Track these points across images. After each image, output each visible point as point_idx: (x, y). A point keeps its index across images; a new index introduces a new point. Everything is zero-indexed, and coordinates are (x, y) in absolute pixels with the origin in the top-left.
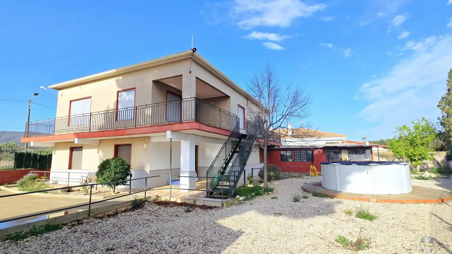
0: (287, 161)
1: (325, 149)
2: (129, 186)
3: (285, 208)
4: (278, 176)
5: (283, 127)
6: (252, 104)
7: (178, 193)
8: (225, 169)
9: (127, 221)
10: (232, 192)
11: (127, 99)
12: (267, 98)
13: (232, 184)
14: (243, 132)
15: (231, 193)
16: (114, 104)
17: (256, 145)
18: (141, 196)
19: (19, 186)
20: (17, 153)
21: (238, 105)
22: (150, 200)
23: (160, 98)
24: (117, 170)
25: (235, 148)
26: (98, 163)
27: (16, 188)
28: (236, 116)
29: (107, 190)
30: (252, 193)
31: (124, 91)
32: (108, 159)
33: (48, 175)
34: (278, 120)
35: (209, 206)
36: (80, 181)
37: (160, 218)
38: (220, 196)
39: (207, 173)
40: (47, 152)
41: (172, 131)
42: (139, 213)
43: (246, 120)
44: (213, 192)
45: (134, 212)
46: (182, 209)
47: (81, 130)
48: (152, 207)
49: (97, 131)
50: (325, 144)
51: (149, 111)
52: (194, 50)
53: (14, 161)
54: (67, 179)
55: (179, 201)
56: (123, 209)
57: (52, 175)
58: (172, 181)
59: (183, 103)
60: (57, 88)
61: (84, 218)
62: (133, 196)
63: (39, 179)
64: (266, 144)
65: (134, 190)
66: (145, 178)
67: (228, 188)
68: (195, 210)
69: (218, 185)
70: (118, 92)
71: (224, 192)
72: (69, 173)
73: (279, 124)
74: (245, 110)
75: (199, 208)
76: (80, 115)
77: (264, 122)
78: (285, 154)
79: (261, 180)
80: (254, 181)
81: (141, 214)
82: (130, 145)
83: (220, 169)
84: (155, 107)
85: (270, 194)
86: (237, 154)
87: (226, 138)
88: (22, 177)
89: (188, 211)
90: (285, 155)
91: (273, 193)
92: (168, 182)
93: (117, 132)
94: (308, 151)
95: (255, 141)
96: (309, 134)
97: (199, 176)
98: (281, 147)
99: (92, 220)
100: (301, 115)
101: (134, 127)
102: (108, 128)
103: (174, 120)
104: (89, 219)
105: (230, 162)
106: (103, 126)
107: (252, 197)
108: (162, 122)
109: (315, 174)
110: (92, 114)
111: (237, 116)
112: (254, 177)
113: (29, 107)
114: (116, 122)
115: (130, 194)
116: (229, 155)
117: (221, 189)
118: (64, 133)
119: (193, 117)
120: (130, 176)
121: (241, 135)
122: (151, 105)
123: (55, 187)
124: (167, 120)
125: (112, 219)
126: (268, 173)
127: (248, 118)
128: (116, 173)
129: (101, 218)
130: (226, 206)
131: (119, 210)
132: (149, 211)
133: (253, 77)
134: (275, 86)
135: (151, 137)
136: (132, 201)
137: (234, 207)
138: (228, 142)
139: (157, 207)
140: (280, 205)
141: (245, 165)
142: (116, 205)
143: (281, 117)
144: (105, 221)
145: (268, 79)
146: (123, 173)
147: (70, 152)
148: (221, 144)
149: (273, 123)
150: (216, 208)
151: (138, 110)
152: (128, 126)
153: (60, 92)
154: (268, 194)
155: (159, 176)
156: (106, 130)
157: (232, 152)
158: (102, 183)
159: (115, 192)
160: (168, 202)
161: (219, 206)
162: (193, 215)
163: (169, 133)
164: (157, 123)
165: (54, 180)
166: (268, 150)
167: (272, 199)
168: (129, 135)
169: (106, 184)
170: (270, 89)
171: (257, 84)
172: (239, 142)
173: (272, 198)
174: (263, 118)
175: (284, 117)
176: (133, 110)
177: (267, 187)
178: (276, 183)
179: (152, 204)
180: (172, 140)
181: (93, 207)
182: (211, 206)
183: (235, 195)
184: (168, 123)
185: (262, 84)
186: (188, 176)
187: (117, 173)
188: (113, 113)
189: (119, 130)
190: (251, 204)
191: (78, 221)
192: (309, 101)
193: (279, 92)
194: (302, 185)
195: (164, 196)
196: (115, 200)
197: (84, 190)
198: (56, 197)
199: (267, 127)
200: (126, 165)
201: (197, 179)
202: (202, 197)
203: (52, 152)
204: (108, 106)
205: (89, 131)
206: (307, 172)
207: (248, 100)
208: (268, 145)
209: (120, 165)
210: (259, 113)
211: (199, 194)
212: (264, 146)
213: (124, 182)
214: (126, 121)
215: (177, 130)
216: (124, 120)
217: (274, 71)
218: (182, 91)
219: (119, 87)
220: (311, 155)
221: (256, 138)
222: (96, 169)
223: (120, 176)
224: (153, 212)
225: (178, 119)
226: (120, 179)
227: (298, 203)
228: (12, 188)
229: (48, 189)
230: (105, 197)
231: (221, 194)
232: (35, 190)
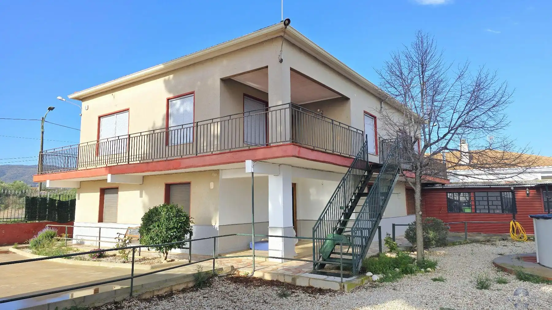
0: (460, 212)
1: (541, 190)
2: (189, 250)
3: (460, 299)
4: (444, 239)
5: (452, 150)
6: (391, 110)
7: (265, 263)
8: (344, 224)
9: (187, 307)
10: (358, 265)
11: (182, 110)
12: (418, 96)
13: (358, 250)
14: (374, 159)
15: (357, 267)
16: (163, 119)
17: (399, 182)
18: (207, 266)
19: (33, 246)
20: (28, 197)
21: (365, 112)
22: (221, 274)
23: (233, 108)
24: (170, 224)
25: (361, 188)
26: (142, 214)
27: (28, 250)
28: (361, 132)
29: (156, 256)
30: (396, 269)
31: (177, 99)
32: (157, 207)
33: (71, 231)
34: (441, 136)
35: (319, 288)
36: (115, 241)
37: (238, 304)
38: (336, 271)
39: (314, 231)
40: (69, 197)
41: (254, 161)
42: (204, 296)
43: (379, 138)
44: (324, 265)
45: (198, 294)
46: (272, 292)
47: (115, 162)
48: (224, 285)
49: (139, 162)
50: (540, 179)
51: (216, 129)
52: (287, 22)
53: (24, 210)
54: (97, 237)
55: (268, 277)
56: (181, 287)
57: (76, 231)
58: (255, 243)
59: (270, 113)
60: (80, 98)
61: (125, 300)
62: (195, 267)
63: (58, 237)
64: (418, 180)
65: (196, 256)
66: (212, 238)
67: (351, 257)
68: (296, 294)
69: (333, 251)
70: (168, 100)
71: (343, 265)
72: (100, 228)
73: (443, 143)
74: (378, 121)
75: (301, 292)
76: (114, 139)
77: (413, 140)
78: (456, 198)
79: (411, 245)
80: (398, 247)
81: (208, 297)
82: (189, 184)
83: (336, 224)
84: (227, 122)
85: (429, 271)
86: (366, 198)
87: (345, 170)
88: (37, 234)
89: (283, 295)
90: (456, 201)
91: (434, 270)
92: (249, 245)
93: (169, 163)
94: (505, 194)
95: (398, 175)
96: (506, 161)
97: (299, 236)
98: (449, 185)
99: (136, 303)
100: (487, 126)
101: (195, 155)
102: (156, 157)
103: (257, 142)
104: (131, 302)
105: (352, 212)
106: (148, 155)
107: (395, 277)
108: (237, 146)
109: (521, 238)
110: (131, 136)
111: (363, 132)
112: (397, 239)
113: (43, 127)
114: (167, 148)
115: (190, 263)
116: (351, 200)
117: (340, 259)
118: (92, 167)
119: (288, 137)
120: (189, 234)
121: (370, 165)
122: (219, 120)
123: (82, 249)
124: (245, 143)
125: (164, 302)
126: (425, 233)
127: (383, 134)
128: (168, 229)
129: (148, 300)
130: (348, 289)
131: (174, 288)
132: (220, 293)
133: (392, 61)
134: (434, 75)
135: (220, 171)
136: (194, 275)
137: (363, 293)
138: (347, 177)
139: (233, 286)
140: (450, 294)
141: (381, 219)
142: (171, 280)
143: (447, 130)
144: (154, 305)
145: (420, 63)
146: (179, 229)
147: (100, 196)
148: (337, 180)
149: (432, 141)
150: (330, 292)
151: (199, 127)
152: (185, 153)
153: (84, 104)
154: (426, 271)
155: (236, 235)
156: (152, 160)
157: (356, 194)
158: (148, 245)
159: (168, 259)
160: (249, 278)
161: (337, 290)
162: (291, 303)
163: (249, 164)
164: (230, 147)
165: (79, 240)
166: (423, 192)
167: (434, 282)
168: (186, 168)
169: (154, 246)
170: (425, 81)
171: (398, 74)
172: (367, 178)
173: (435, 280)
174: (412, 134)
175: (452, 129)
176: (192, 129)
177: (424, 258)
178: (442, 251)
179: (224, 280)
180: (255, 175)
181: (136, 282)
182: (322, 288)
183: (363, 271)
184: (247, 148)
185: (409, 73)
186: (281, 235)
187: (170, 229)
188: (162, 133)
189: (171, 160)
190: (394, 289)
191: (116, 303)
192: (503, 99)
193: (442, 85)
194: (493, 257)
195: (243, 267)
196: (169, 271)
197: (122, 255)
198: (83, 264)
199: (419, 151)
200: (183, 217)
201: (296, 240)
202: (307, 272)
203: (75, 196)
204: (154, 124)
205: (127, 163)
206: (503, 234)
207: (383, 103)
208: (423, 181)
209: (174, 217)
210: (405, 125)
211: (301, 266)
212: (415, 184)
213: (180, 243)
214: (182, 146)
215: (261, 158)
216: (179, 144)
217: (432, 48)
218: (268, 94)
219: (170, 91)
220: (511, 201)
221: (399, 169)
222: (139, 223)
223: (174, 233)
224: (227, 294)
225: (262, 141)
226: (174, 238)
227: (486, 291)
228: (23, 249)
229: (71, 252)
230: (152, 268)
231: (338, 268)
232: (54, 254)
